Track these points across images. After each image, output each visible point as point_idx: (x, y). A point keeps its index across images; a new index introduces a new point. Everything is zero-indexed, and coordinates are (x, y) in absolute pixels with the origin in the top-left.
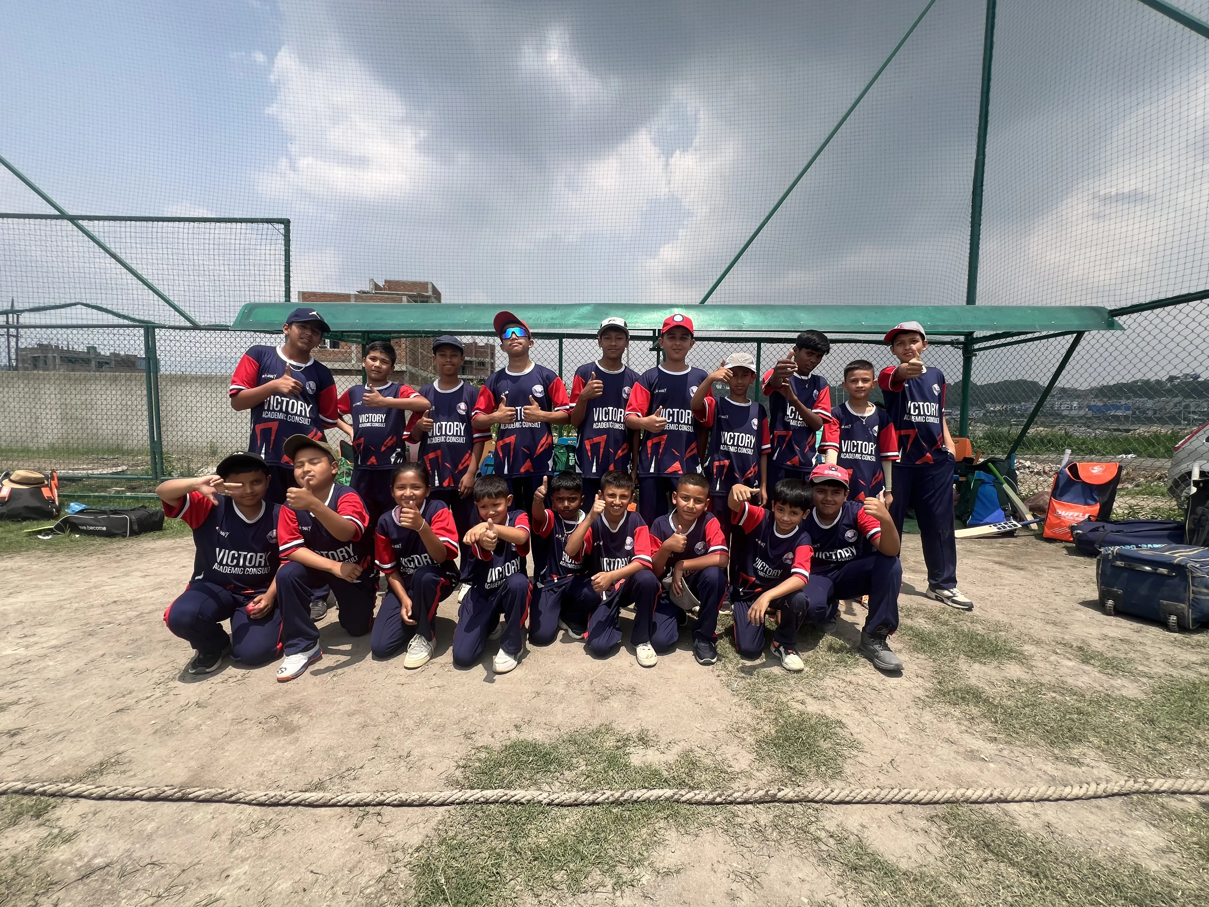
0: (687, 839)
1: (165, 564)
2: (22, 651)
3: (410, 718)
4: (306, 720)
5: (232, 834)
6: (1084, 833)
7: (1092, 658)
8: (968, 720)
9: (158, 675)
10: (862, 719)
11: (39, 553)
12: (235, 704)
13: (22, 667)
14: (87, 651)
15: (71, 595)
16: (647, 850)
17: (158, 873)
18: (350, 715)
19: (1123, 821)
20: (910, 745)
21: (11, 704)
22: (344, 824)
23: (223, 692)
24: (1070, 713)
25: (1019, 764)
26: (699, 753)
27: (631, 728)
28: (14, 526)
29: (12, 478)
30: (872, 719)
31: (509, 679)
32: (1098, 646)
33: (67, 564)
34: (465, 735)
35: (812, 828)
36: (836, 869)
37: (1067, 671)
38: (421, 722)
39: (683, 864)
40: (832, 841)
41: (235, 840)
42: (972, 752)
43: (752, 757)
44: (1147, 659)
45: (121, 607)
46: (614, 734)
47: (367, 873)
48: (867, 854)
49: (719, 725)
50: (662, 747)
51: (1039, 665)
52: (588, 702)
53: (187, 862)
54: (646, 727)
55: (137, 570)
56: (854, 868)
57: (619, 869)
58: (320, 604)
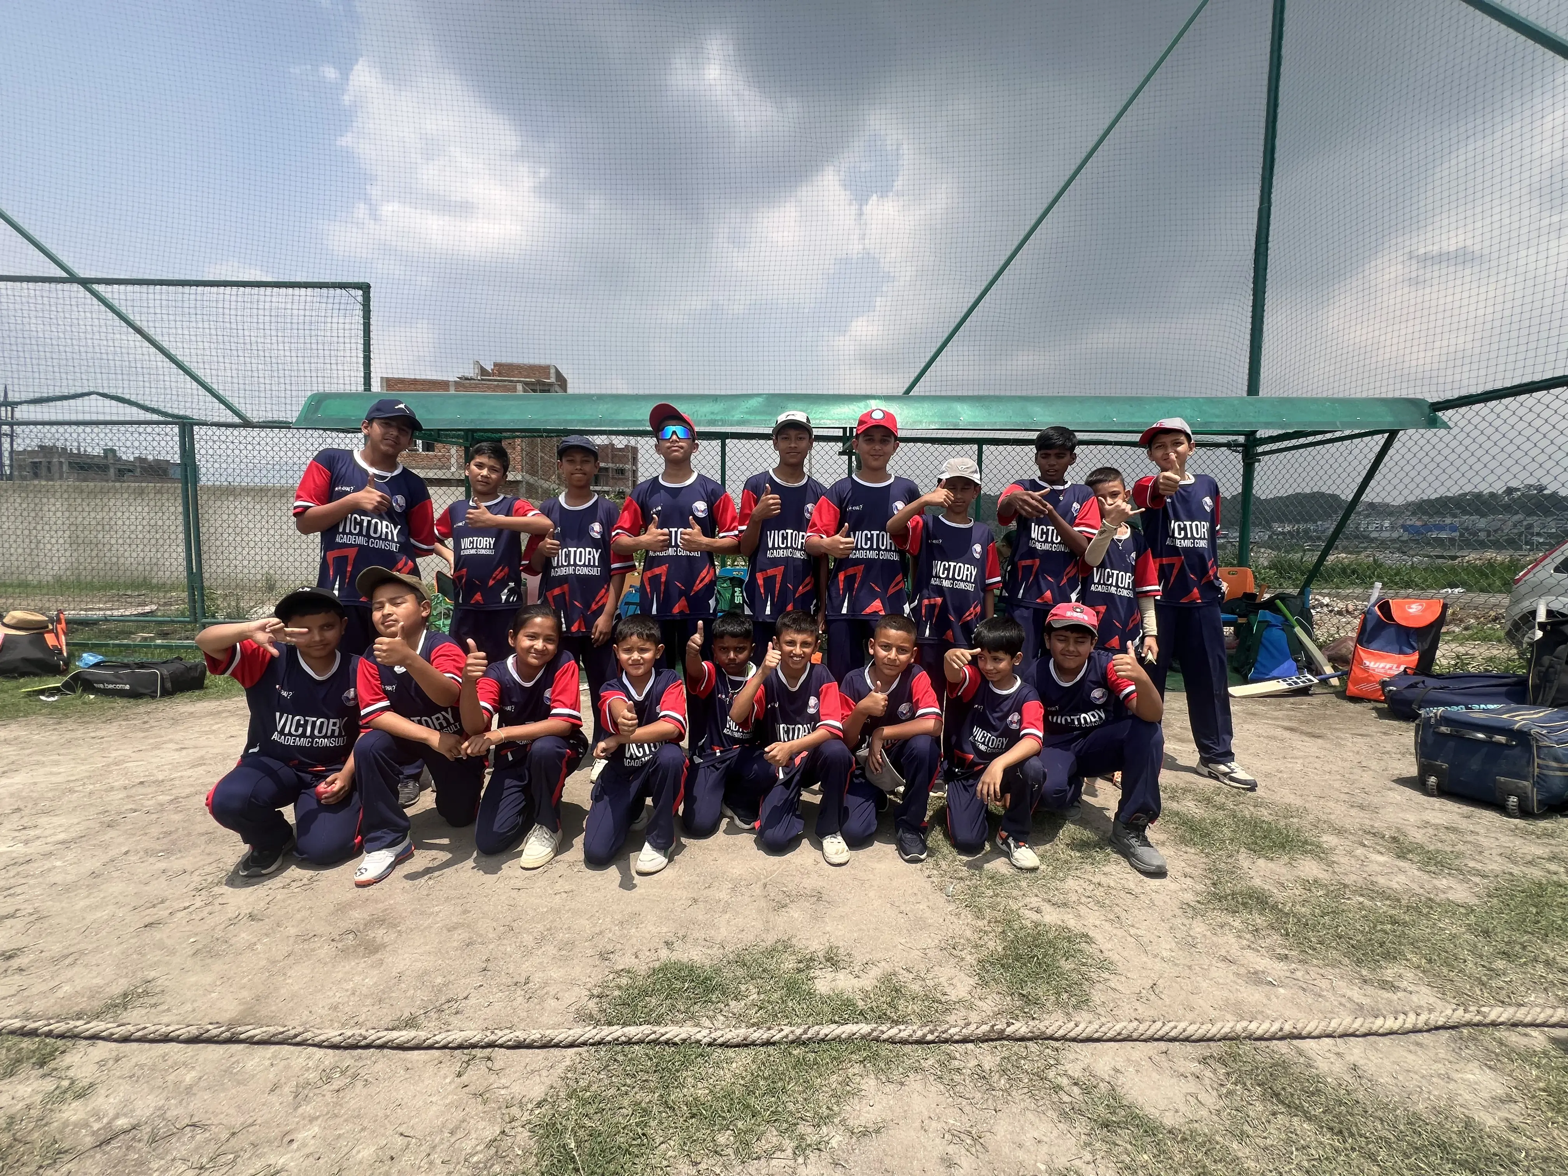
0: (889, 1088)
1: (207, 733)
2: (20, 848)
3: (529, 933)
4: (393, 937)
5: (297, 1086)
6: (1400, 1077)
7: (1410, 851)
8: (1251, 932)
9: (199, 879)
10: (1115, 932)
11: (41, 720)
12: (300, 916)
13: (20, 868)
14: (105, 847)
15: (83, 774)
16: (837, 1103)
17: (200, 1137)
18: (452, 929)
19: (1450, 1062)
20: (1178, 965)
21: (6, 917)
22: (443, 1072)
23: (284, 900)
24: (1382, 923)
25: (1317, 989)
26: (904, 977)
27: (814, 943)
28: (7, 684)
29: (5, 620)
30: (1127, 932)
32: (1417, 835)
33: (79, 733)
34: (601, 954)
35: (1051, 1074)
36: (1082, 1126)
37: (1378, 869)
38: (543, 938)
39: (884, 1121)
40: (1076, 1089)
41: (299, 1096)
42: (1256, 973)
43: (972, 981)
44: (1481, 852)
45: (149, 790)
46: (794, 953)
47: (473, 1135)
48: (1122, 1106)
49: (930, 940)
50: (856, 969)
51: (1342, 860)
52: (760, 911)
53: (237, 1121)
54: (835, 944)
55: (171, 741)
56: (1106, 1125)
57: (802, 1128)
58: (411, 785)
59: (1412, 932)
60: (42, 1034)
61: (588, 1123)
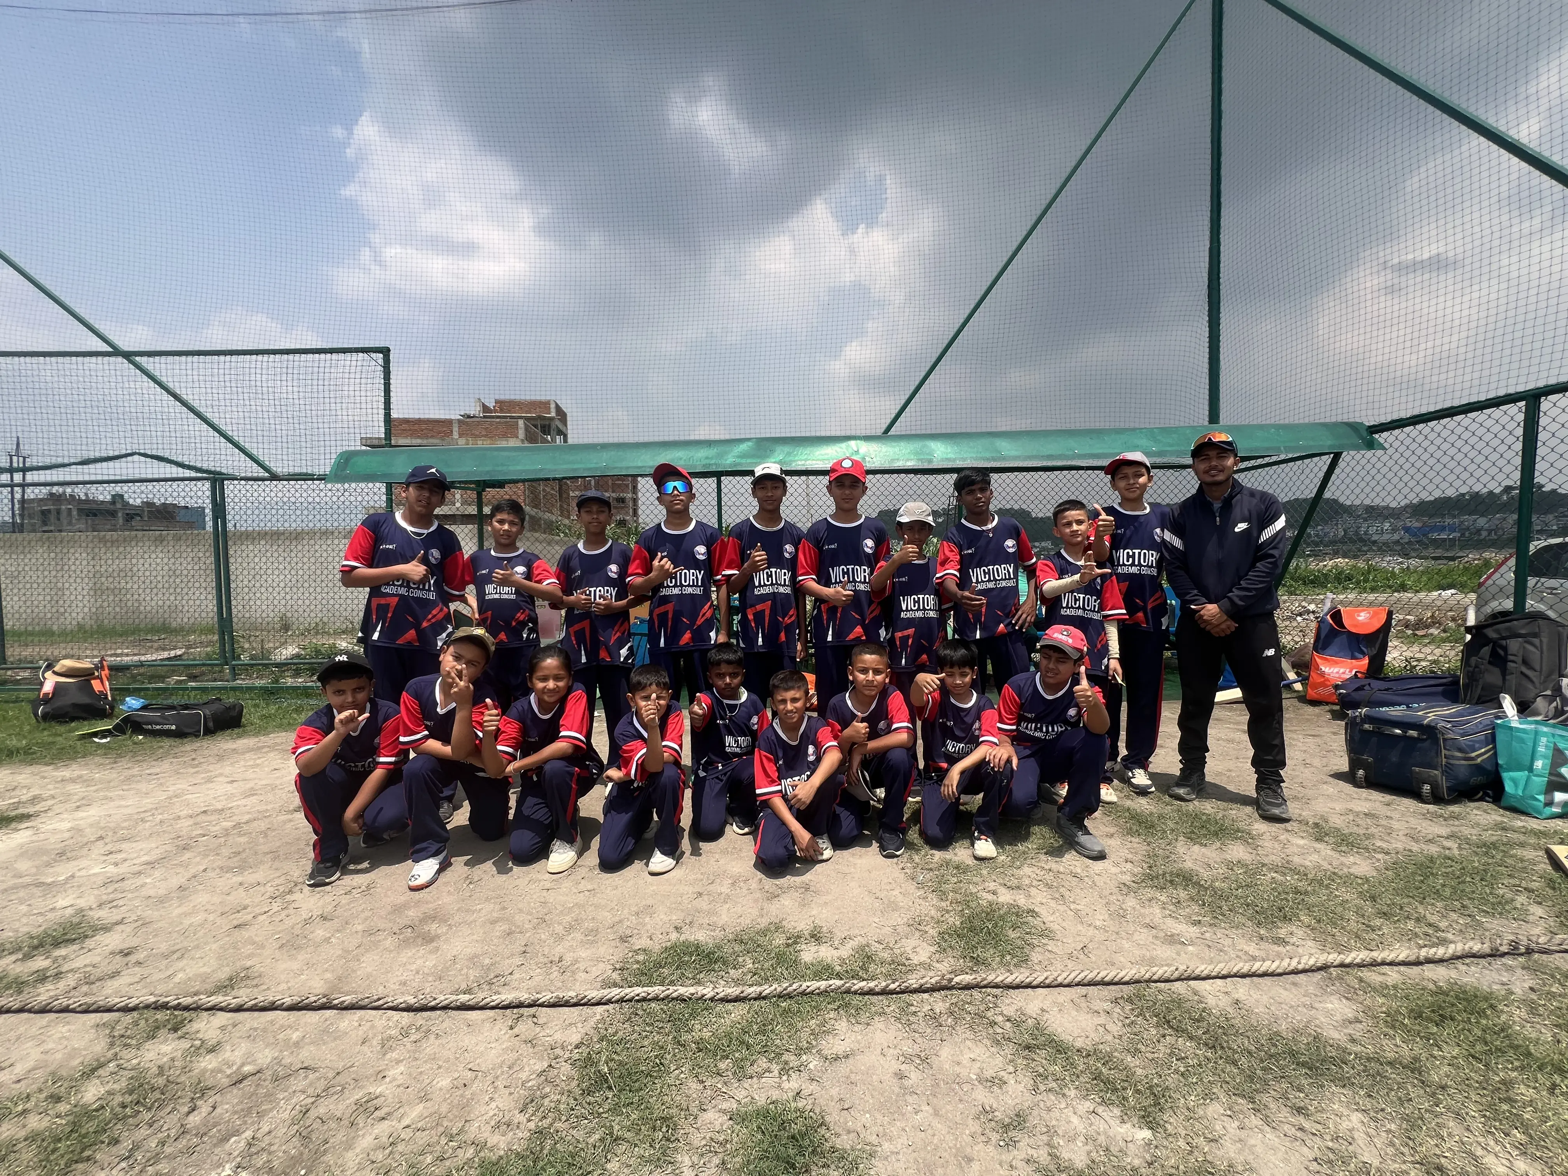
0: (857, 1028)
1: (252, 766)
2: (111, 869)
3: (559, 924)
4: (444, 929)
5: (382, 1039)
6: (1273, 1008)
7: (1327, 834)
8: (1174, 904)
9: (272, 889)
10: (1059, 907)
11: (97, 759)
12: (363, 916)
13: (117, 886)
14: (185, 866)
15: (150, 806)
16: (816, 1039)
17: (312, 1076)
18: (493, 922)
19: (1316, 995)
20: (1107, 932)
21: (117, 924)
22: (497, 1028)
23: (348, 904)
24: (1287, 893)
25: (1219, 946)
26: (876, 946)
27: (801, 924)
28: (61, 729)
29: (56, 669)
30: (1069, 907)
31: (667, 880)
32: (1338, 821)
33: (136, 771)
34: (621, 938)
35: (989, 1014)
36: (1009, 1049)
37: (1296, 850)
38: (571, 927)
39: (852, 1050)
40: (1008, 1024)
41: (386, 1045)
42: (1172, 936)
43: (933, 949)
44: (1390, 834)
45: (213, 818)
46: (784, 932)
47: (527, 1069)
48: (1043, 1035)
49: (899, 919)
50: (836, 943)
51: (1266, 844)
52: (756, 901)
53: (340, 1066)
54: (820, 924)
55: (221, 775)
56: (1028, 1047)
57: (786, 1057)
58: (446, 805)
59: (1312, 899)
60: (171, 1007)
61: (616, 1057)
